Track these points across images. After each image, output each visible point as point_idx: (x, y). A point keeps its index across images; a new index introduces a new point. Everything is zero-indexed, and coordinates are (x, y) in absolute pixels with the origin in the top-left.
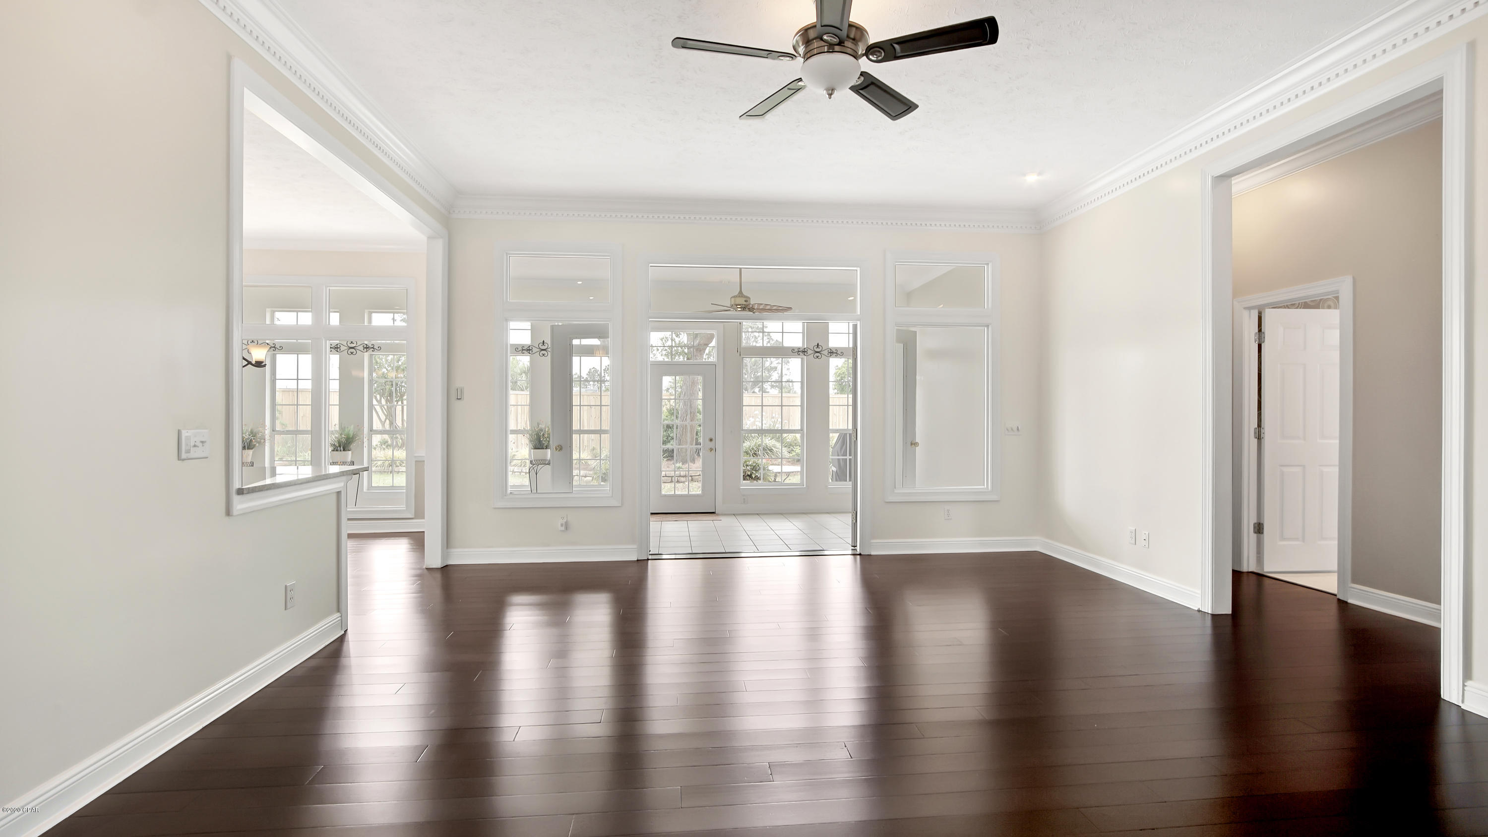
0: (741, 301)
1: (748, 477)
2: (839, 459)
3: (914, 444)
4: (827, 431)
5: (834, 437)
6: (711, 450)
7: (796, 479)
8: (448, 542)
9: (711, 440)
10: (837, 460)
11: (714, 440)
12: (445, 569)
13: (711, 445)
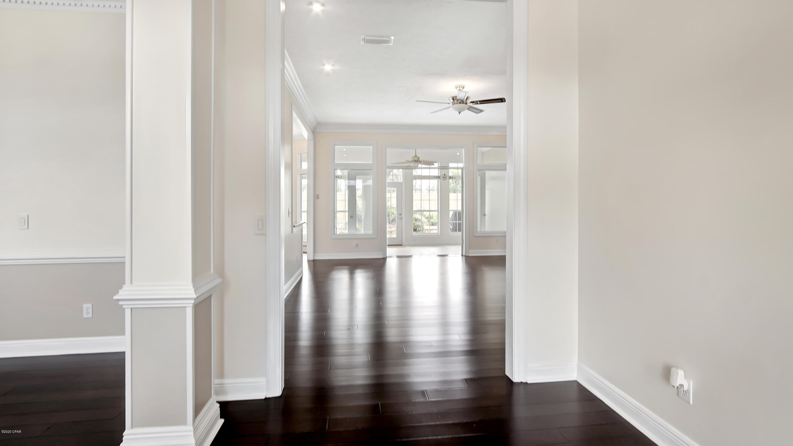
0: (416, 159)
1: (415, 230)
2: (453, 223)
3: (485, 215)
4: (448, 211)
5: (451, 213)
6: (400, 219)
7: (436, 232)
8: (314, 252)
9: (400, 214)
10: (452, 223)
11: (401, 215)
12: (314, 261)
13: (400, 217)
